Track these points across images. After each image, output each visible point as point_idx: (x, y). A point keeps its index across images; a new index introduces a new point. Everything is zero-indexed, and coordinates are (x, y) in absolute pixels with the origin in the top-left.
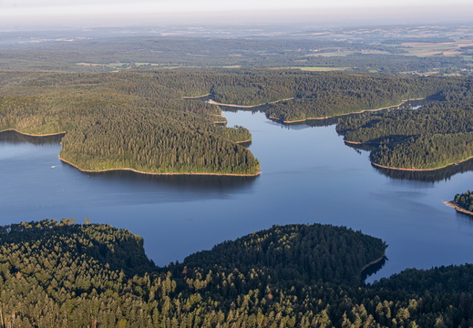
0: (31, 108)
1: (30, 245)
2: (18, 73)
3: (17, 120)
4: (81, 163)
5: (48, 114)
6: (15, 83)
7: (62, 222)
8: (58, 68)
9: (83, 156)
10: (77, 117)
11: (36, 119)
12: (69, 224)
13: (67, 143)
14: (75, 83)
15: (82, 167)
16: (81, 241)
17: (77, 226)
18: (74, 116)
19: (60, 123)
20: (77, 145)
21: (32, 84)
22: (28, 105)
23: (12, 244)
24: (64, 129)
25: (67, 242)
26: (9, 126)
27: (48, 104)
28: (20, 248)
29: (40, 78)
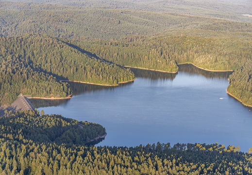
0: (207, 47)
1: (206, 167)
2: (197, 18)
3: (195, 56)
4: (245, 99)
5: (220, 54)
6: (195, 26)
7: (228, 149)
8: (228, 17)
9: (248, 93)
10: (244, 59)
11: (211, 57)
12: (235, 151)
13: (234, 80)
14: (242, 31)
15: (246, 102)
16: (246, 169)
17: (241, 153)
18: (241, 59)
19: (229, 63)
20: (243, 83)
21: (208, 28)
22: (205, 45)
23: (191, 164)
24: (232, 68)
25: (236, 168)
26: (188, 60)
27: (221, 46)
28: (197, 168)
29: (214, 24)
